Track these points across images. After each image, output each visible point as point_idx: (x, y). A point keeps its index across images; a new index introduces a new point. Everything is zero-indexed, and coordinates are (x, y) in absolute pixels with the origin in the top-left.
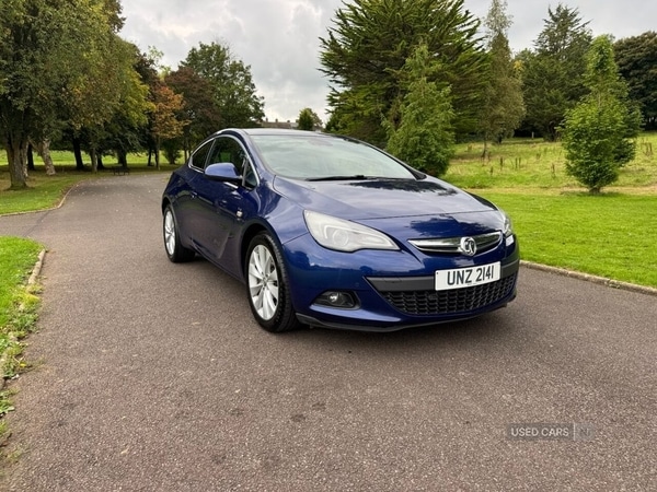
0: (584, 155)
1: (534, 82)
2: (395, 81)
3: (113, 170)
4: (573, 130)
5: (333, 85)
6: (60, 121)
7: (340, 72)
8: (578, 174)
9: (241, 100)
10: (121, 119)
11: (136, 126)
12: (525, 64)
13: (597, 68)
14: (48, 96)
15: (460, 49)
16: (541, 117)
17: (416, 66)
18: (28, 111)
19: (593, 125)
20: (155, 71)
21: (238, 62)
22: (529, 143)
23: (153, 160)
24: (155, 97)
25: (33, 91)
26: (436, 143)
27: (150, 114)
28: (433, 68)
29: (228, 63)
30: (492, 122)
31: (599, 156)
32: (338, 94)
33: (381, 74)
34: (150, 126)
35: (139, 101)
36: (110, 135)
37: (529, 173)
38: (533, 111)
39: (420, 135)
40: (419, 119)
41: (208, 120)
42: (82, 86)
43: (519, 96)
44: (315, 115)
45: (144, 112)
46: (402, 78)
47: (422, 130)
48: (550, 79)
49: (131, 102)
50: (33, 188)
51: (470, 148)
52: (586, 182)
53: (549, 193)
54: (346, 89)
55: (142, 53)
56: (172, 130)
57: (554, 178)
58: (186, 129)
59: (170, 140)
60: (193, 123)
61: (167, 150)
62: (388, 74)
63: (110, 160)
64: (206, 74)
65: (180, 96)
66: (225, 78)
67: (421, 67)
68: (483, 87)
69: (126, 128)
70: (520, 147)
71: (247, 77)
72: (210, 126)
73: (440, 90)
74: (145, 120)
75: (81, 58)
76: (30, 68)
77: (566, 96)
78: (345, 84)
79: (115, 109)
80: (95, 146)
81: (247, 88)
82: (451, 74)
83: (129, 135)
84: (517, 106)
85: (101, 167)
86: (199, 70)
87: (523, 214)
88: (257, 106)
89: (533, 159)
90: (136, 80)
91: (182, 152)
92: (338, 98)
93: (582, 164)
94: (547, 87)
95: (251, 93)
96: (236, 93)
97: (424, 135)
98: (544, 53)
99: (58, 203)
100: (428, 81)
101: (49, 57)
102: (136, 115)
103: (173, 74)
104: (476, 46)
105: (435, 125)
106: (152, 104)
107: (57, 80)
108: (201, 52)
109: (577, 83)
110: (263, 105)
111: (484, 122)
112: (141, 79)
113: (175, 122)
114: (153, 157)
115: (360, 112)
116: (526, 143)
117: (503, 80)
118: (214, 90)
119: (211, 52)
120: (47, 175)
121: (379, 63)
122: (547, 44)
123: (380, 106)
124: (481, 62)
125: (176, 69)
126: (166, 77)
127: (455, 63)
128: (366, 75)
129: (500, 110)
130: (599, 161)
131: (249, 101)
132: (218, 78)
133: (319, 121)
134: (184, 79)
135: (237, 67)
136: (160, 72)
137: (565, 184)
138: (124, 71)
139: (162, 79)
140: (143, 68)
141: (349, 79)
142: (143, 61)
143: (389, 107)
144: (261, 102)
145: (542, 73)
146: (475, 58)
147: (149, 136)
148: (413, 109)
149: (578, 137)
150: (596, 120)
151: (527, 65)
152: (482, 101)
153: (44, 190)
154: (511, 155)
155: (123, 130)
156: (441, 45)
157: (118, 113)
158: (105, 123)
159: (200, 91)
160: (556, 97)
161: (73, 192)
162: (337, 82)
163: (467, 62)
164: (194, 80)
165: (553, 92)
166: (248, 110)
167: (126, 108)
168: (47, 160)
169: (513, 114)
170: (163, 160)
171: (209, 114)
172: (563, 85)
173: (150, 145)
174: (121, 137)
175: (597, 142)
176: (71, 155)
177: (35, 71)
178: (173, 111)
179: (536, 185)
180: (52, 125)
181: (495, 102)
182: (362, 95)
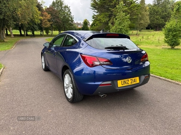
0: (171, 37)
1: (152, 13)
2: (112, 12)
3: (31, 36)
4: (167, 29)
5: (94, 13)
6: (14, 22)
7: (96, 9)
8: (168, 43)
9: (67, 16)
10: (32, 21)
11: (37, 24)
12: (149, 8)
13: (176, 10)
14: (10, 14)
15: (131, 3)
16: (153, 24)
17: (119, 8)
18: (4, 19)
19: (174, 28)
20: (42, 7)
21: (66, 5)
22: (149, 31)
23: (42, 33)
24: (42, 15)
25: (5, 13)
26: (125, 31)
27: (41, 20)
28: (125, 9)
29: (63, 6)
30: (139, 25)
31: (175, 38)
32: (95, 15)
33: (108, 10)
34: (41, 23)
35: (38, 16)
36: (30, 26)
37: (151, 41)
38: (151, 22)
39: (120, 29)
40: (120, 24)
41: (57, 22)
42: (20, 12)
43: (148, 17)
44: (88, 21)
45: (39, 19)
46: (114, 11)
47: (121, 27)
48: (157, 13)
49: (35, 16)
50: (6, 42)
51: (132, 32)
52: (170, 45)
53: (158, 48)
54: (98, 14)
55: (39, 2)
56: (47, 25)
57: (159, 43)
58: (51, 25)
59: (47, 28)
60: (53, 23)
61: (46, 31)
62: (110, 10)
63: (29, 33)
64: (57, 9)
65: (50, 15)
66: (63, 10)
67: (121, 8)
68: (138, 15)
69: (34, 24)
70: (147, 32)
71: (69, 10)
72: (58, 24)
73: (126, 15)
74: (39, 22)
75: (19, 3)
76: (4, 6)
77: (161, 18)
78: (97, 12)
79: (31, 18)
80: (25, 29)
81: (69, 13)
82: (128, 11)
83: (35, 26)
84: (147, 20)
85: (27, 35)
86: (55, 7)
87: (153, 56)
88: (72, 18)
89: (152, 36)
90: (37, 10)
91: (50, 31)
92: (95, 17)
93: (170, 40)
94: (156, 15)
95: (70, 14)
96: (66, 15)
97: (121, 29)
98: (155, 5)
99: (12, 48)
100: (123, 12)
101: (9, 3)
102: (37, 20)
103: (48, 8)
104: (136, 2)
105: (125, 26)
106: (42, 17)
107: (12, 9)
108: (56, 2)
109: (164, 14)
110: (73, 18)
111: (137, 25)
112: (38, 10)
113: (48, 22)
114: (42, 32)
115: (102, 21)
116: (148, 31)
117: (143, 12)
118: (59, 13)
119: (59, 2)
120: (11, 37)
121: (107, 7)
122: (156, 2)
123: (107, 19)
124: (137, 7)
125: (48, 7)
126: (46, 9)
127: (130, 7)
128: (103, 10)
129: (142, 22)
130: (175, 39)
131: (69, 17)
132: (60, 10)
133: (89, 23)
134: (51, 10)
135: (66, 7)
136: (44, 8)
137: (163, 45)
138: (33, 7)
139: (45, 10)
140: (39, 7)
141: (98, 11)
142: (39, 4)
143: (110, 20)
144: (73, 17)
145: (154, 11)
146: (136, 6)
147: (41, 27)
148: (118, 21)
149: (169, 31)
150: (175, 26)
151: (150, 8)
152: (137, 19)
153: (9, 42)
154: (145, 35)
155: (33, 25)
156: (126, 2)
157: (32, 20)
158: (28, 23)
159: (55, 14)
160: (158, 18)
161: (18, 43)
162: (95, 12)
163: (133, 7)
164: (54, 10)
165: (157, 17)
166: (69, 19)
167: (34, 18)
168: (11, 33)
169: (146, 23)
170: (45, 33)
171: (58, 21)
172: (160, 14)
173: (41, 29)
174: (33, 27)
175: (175, 33)
176: (19, 31)
177: (6, 7)
178: (48, 19)
179: (154, 45)
180: (11, 23)
181: (141, 19)
182: (102, 16)
